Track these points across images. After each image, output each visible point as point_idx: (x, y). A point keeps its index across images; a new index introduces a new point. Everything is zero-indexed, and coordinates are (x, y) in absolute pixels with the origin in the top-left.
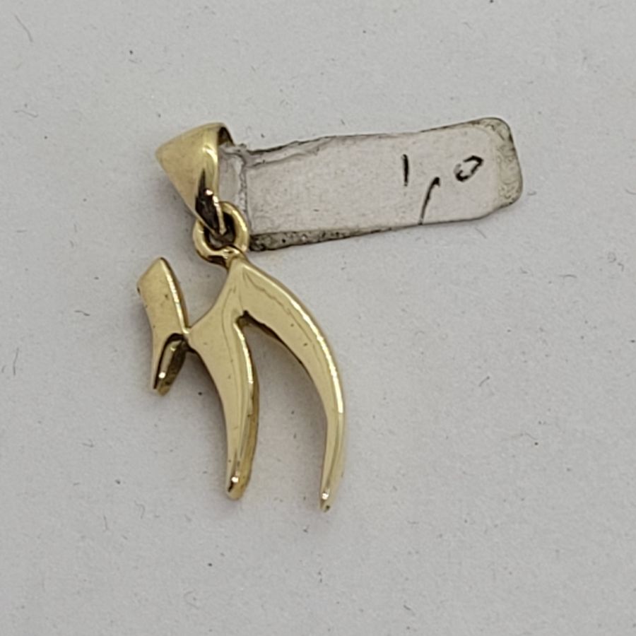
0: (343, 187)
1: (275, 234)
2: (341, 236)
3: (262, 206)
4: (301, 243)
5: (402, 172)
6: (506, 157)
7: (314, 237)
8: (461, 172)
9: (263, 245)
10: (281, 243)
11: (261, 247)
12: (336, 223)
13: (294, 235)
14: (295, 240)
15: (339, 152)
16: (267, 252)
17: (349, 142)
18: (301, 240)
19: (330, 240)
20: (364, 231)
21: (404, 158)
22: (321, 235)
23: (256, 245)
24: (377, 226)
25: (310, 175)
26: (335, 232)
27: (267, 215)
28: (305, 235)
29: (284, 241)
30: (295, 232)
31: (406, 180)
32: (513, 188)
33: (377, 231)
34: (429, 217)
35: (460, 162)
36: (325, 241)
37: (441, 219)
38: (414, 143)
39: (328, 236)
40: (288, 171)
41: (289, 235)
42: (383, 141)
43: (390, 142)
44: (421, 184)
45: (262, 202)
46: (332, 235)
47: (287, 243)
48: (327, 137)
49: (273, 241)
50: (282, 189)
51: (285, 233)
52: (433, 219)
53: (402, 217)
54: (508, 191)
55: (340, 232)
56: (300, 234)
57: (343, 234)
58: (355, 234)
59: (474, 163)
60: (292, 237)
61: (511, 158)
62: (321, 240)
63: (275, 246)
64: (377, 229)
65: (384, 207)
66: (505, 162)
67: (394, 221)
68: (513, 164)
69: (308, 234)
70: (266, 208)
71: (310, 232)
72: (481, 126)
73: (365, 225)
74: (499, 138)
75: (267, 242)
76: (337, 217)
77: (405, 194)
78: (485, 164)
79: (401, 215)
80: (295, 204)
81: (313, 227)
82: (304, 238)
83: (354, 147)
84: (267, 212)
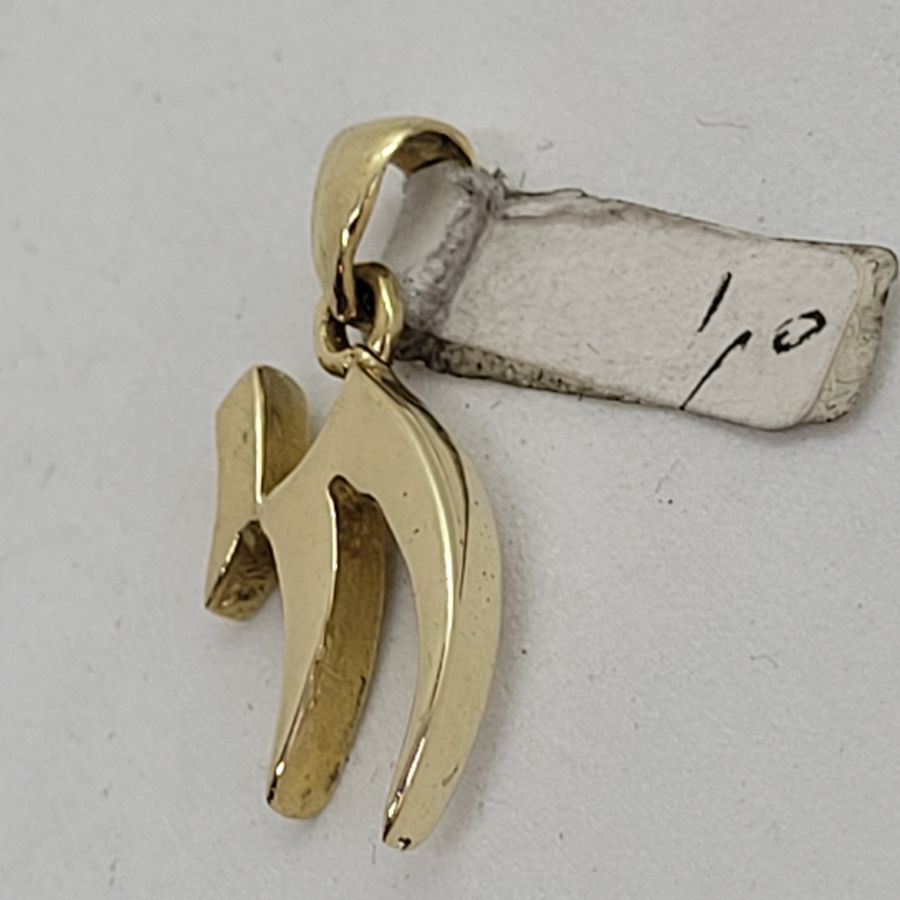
0: (609, 299)
1: (471, 349)
2: (563, 388)
3: (477, 292)
4: (503, 380)
5: (709, 303)
6: (864, 330)
7: (525, 377)
8: (786, 333)
9: (447, 362)
10: (473, 368)
11: (443, 366)
12: (564, 361)
13: (497, 361)
14: (497, 371)
15: (635, 234)
16: (448, 377)
17: (654, 221)
18: (504, 374)
19: (548, 389)
20: (599, 390)
21: (726, 277)
22: (536, 376)
23: (438, 357)
24: (619, 389)
25: (574, 261)
26: (556, 378)
27: (475, 312)
28: (511, 367)
29: (479, 366)
30: (500, 357)
31: (706, 321)
32: (847, 392)
33: (618, 399)
34: (700, 401)
35: (795, 315)
36: (539, 389)
37: (715, 411)
38: (754, 256)
39: (545, 380)
40: (543, 245)
41: (490, 358)
42: (710, 237)
43: (719, 243)
44: (723, 336)
45: (478, 286)
46: (552, 380)
47: (483, 373)
48: (619, 201)
49: (463, 362)
50: (517, 274)
51: (485, 353)
52: (703, 408)
53: (664, 387)
54: (837, 396)
55: (563, 379)
56: (507, 363)
57: (568, 386)
58: (584, 392)
59: (812, 323)
60: (493, 364)
61: (867, 336)
62: (535, 384)
63: (464, 370)
64: (618, 394)
65: (647, 358)
66: (857, 339)
67: (650, 388)
68: (868, 350)
69: (518, 368)
70: (480, 300)
71: (522, 365)
72: (863, 259)
73: (604, 381)
74: (872, 290)
75: (455, 359)
76: (572, 351)
77: (692, 345)
78: (825, 331)
79: (665, 381)
80: (524, 306)
81: (528, 358)
82: (509, 372)
83: (661, 234)
84: (476, 307)
